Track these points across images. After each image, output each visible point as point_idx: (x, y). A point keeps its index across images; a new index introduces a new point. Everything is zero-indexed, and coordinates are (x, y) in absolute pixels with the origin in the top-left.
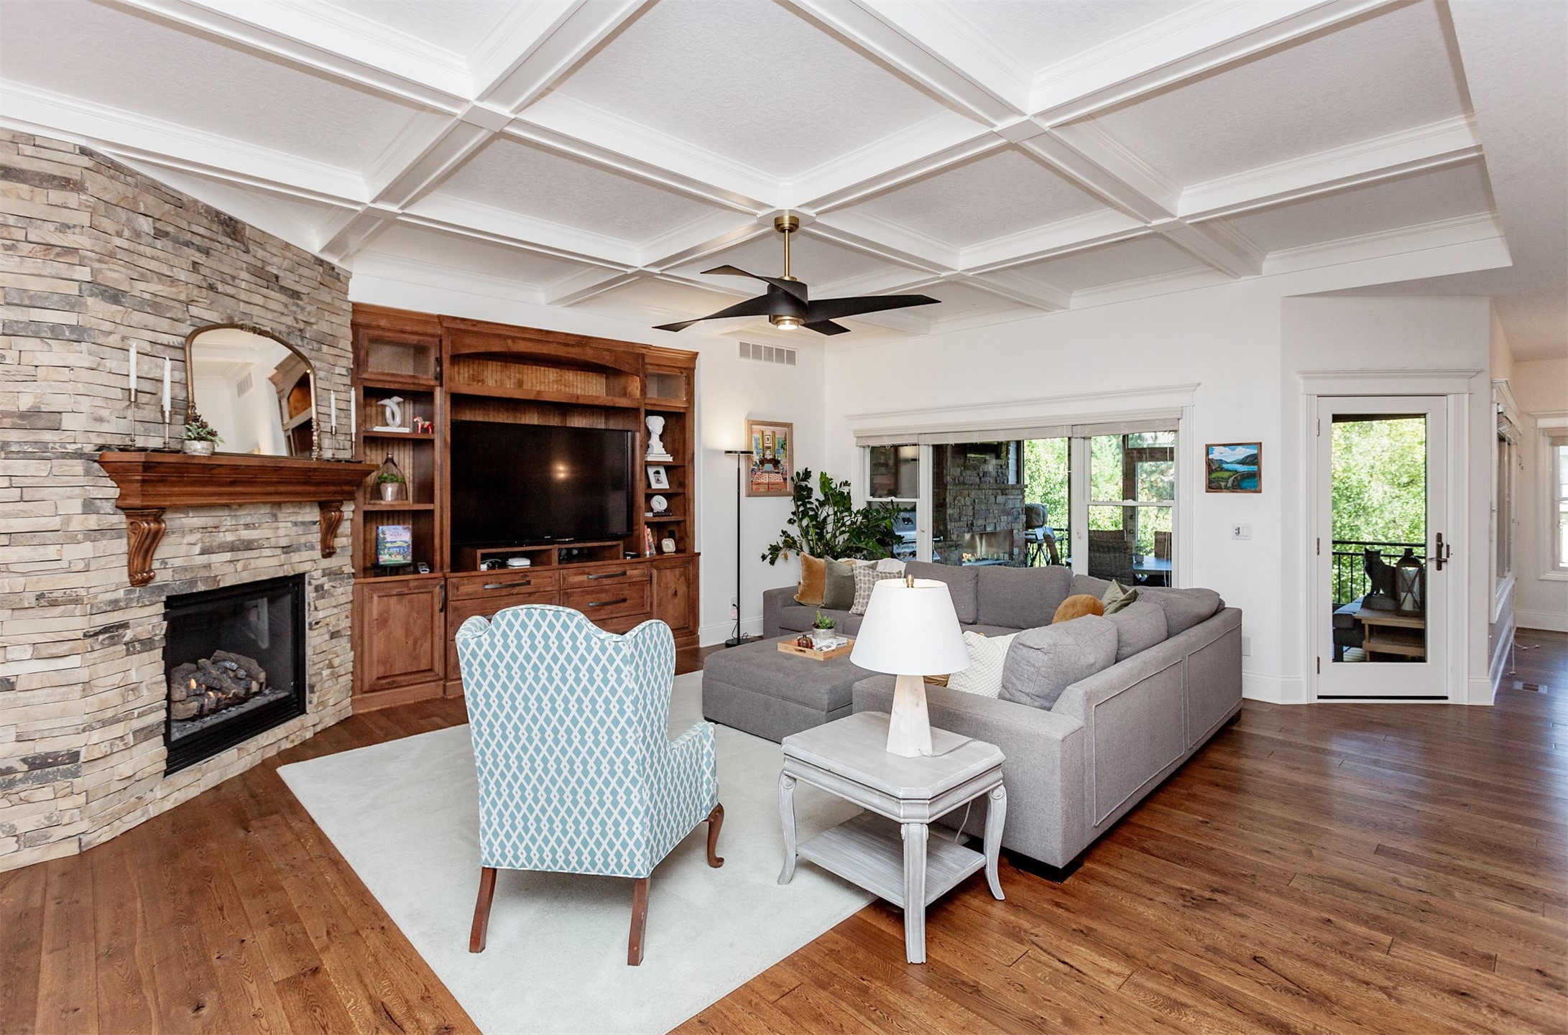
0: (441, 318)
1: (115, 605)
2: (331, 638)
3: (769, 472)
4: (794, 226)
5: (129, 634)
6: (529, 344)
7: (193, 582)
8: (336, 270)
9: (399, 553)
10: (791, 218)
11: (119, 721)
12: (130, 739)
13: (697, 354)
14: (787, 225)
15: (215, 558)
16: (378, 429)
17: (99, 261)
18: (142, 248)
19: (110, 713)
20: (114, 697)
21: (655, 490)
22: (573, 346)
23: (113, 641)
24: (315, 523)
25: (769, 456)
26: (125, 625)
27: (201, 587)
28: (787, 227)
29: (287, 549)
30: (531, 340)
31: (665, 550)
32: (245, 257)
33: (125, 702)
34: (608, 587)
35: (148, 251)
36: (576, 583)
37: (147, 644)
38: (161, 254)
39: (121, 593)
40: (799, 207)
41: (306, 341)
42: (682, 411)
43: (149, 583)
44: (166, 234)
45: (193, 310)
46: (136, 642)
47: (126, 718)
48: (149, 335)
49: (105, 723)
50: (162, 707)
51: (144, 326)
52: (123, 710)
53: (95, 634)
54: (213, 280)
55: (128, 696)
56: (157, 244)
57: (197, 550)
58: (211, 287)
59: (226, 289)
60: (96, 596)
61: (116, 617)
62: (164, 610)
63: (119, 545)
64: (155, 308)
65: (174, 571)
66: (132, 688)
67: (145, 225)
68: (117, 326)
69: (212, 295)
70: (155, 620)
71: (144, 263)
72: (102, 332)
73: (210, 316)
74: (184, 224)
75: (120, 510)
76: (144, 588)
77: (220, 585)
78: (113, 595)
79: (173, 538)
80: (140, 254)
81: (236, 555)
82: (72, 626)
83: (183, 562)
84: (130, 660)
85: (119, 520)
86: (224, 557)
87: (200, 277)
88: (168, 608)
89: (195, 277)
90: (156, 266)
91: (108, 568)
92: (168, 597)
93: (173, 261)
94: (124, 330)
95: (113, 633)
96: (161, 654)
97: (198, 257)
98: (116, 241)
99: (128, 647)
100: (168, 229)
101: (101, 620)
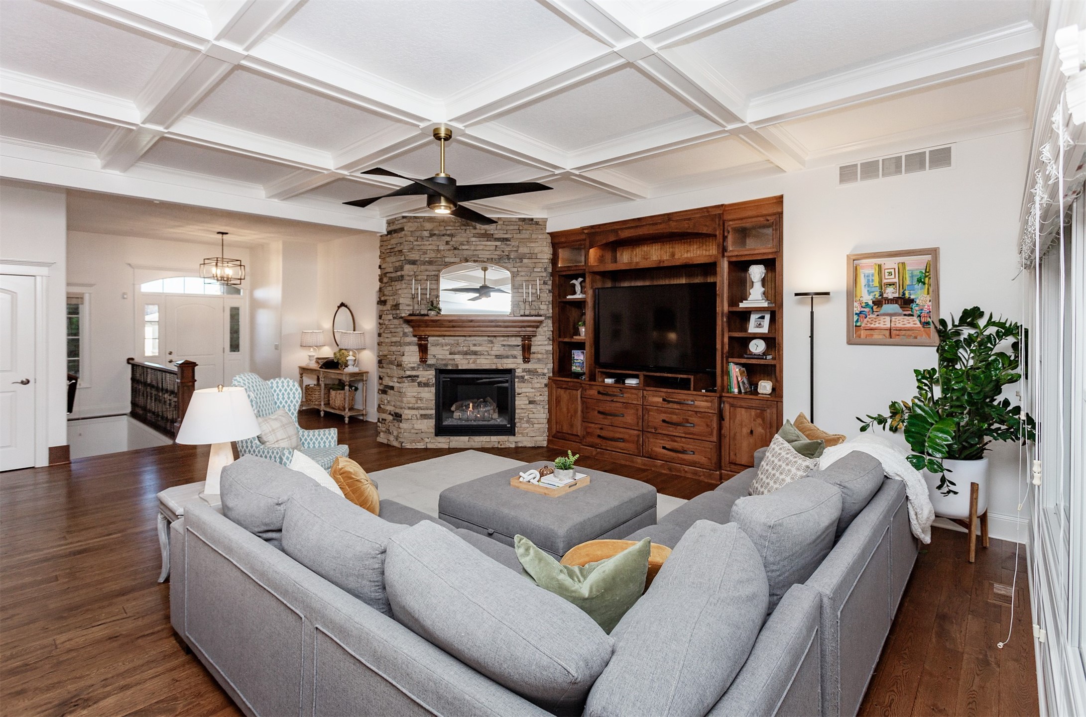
0: (583, 229)
1: (413, 369)
2: (529, 403)
3: (891, 315)
4: (448, 137)
5: (419, 380)
6: (632, 230)
7: (446, 365)
8: (534, 220)
9: (579, 366)
10: (447, 130)
11: (414, 409)
12: (418, 416)
13: (781, 197)
14: (443, 134)
15: (456, 357)
16: (569, 297)
17: (409, 252)
18: (425, 243)
19: (411, 405)
20: (413, 400)
21: (750, 333)
22: (660, 223)
23: (413, 381)
24: (518, 346)
25: (890, 293)
26: (417, 376)
27: (450, 368)
28: (442, 137)
29: (497, 357)
30: (632, 227)
31: (760, 390)
32: (475, 231)
33: (417, 403)
34: (677, 411)
35: (427, 243)
36: (653, 402)
37: (426, 385)
38: (432, 242)
39: (416, 365)
40: (450, 121)
41: (511, 261)
42: (770, 257)
43: (427, 363)
44: (435, 234)
45: (447, 260)
46: (424, 383)
47: (417, 409)
48: (427, 273)
49: (409, 408)
50: (432, 409)
51: (426, 271)
52: (416, 405)
53: (406, 377)
54: (457, 245)
55: (419, 402)
56: (430, 239)
57: (448, 353)
58: (455, 249)
59: (464, 247)
60: (407, 364)
61: (414, 373)
62: (434, 373)
63: (416, 348)
64: (430, 263)
65: (437, 359)
66: (421, 399)
67: (426, 234)
68: (415, 272)
69: (456, 252)
70: (431, 377)
71: (425, 247)
72: (409, 276)
73: (452, 260)
74: (442, 228)
75: (415, 336)
76: (426, 364)
77: (460, 368)
78: (413, 365)
79: (438, 347)
80: (424, 245)
81: (468, 357)
82: (402, 373)
83: (440, 357)
84: (420, 389)
85: (415, 339)
86: (461, 357)
87: (450, 246)
88: (436, 373)
89: (448, 247)
90: (430, 247)
91: (411, 356)
92: (436, 369)
93: (438, 243)
94: (417, 273)
95: (413, 378)
96: (433, 389)
97: (448, 239)
98: (415, 243)
99: (420, 384)
100: (435, 232)
101: (408, 373)
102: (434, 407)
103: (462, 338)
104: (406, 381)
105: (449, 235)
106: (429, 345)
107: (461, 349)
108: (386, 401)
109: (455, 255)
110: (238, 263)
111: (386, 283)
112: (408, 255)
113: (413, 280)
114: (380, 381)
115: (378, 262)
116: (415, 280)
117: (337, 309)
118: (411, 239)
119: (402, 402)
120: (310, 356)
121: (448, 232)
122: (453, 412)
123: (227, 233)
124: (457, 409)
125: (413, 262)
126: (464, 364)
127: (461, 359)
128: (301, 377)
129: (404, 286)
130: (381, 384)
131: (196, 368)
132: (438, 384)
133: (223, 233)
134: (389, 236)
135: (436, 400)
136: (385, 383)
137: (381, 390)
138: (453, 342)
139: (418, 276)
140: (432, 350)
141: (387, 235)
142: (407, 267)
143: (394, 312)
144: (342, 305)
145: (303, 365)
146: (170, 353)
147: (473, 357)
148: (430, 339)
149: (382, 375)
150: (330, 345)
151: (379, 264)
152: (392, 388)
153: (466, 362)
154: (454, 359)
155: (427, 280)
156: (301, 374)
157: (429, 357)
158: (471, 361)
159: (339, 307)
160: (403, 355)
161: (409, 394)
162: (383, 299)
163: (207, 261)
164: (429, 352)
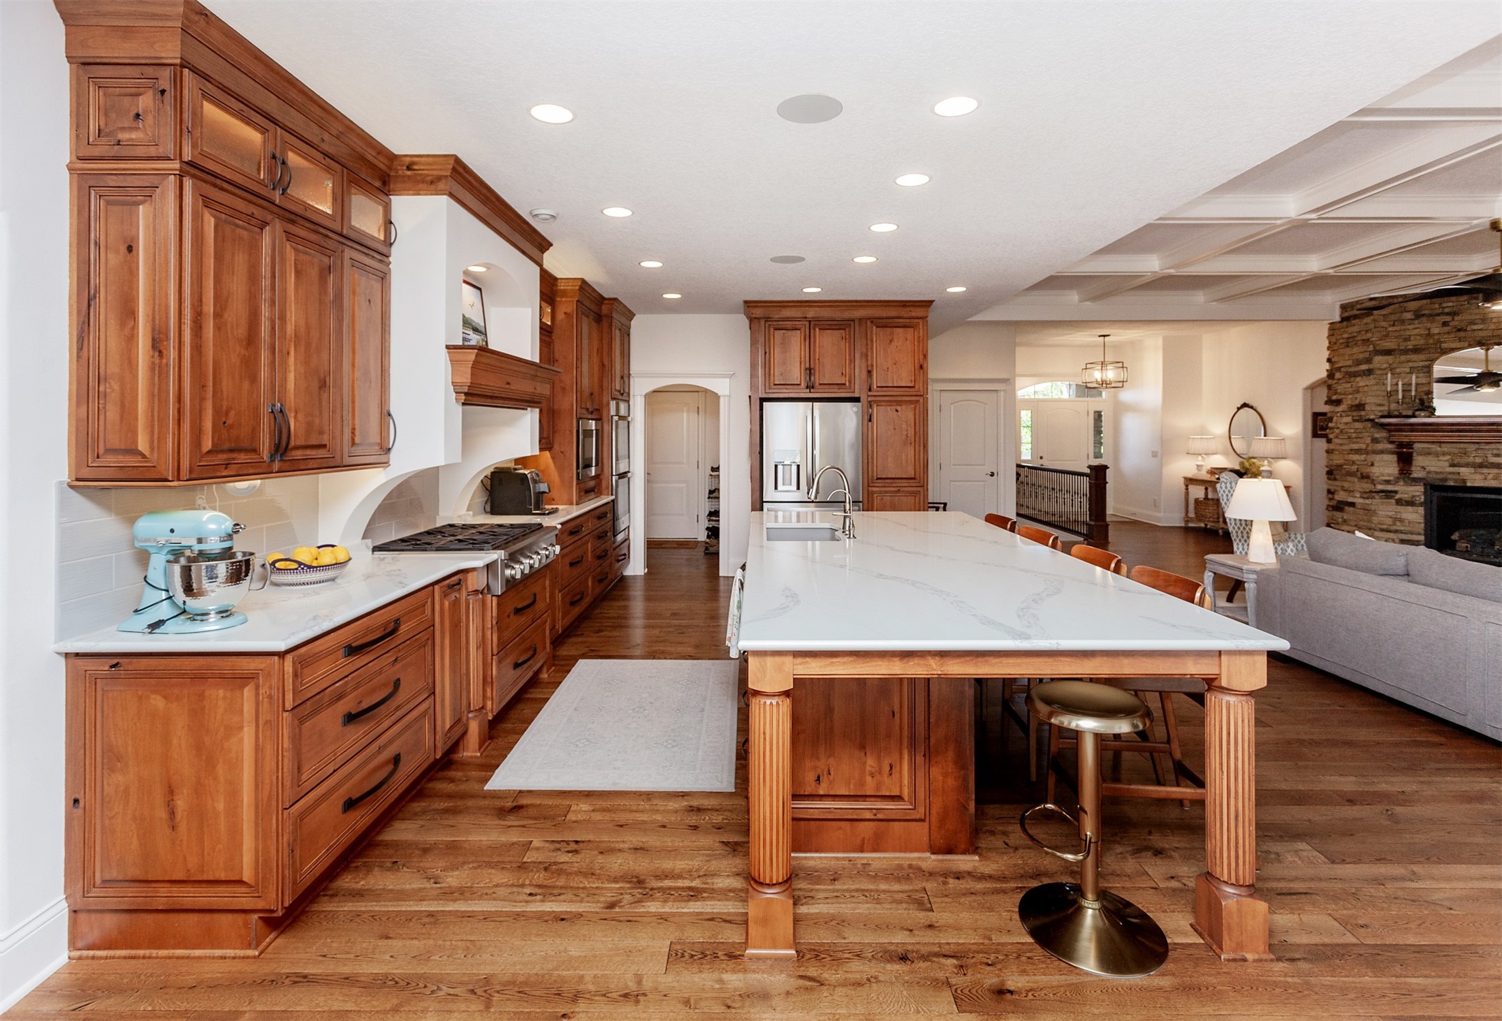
1: (1388, 482)
5: (1398, 496)
7: (1444, 479)
11: (1390, 532)
15: (1462, 470)
17: (1381, 340)
19: (1385, 527)
20: (1389, 521)
23: (1388, 497)
26: (1396, 492)
27: (1451, 484)
35: (1411, 326)
37: (1411, 503)
38: (1419, 325)
43: (1411, 476)
44: (1423, 315)
45: (1444, 346)
46: (1406, 501)
47: (1396, 531)
48: (1411, 364)
49: (1382, 530)
50: (1420, 534)
51: (1408, 361)
52: (1394, 528)
53: (1376, 492)
54: (1463, 325)
55: (1398, 523)
56: (1416, 322)
57: (1447, 464)
58: (1459, 330)
59: (1475, 327)
60: (1378, 477)
61: (1390, 488)
62: (1423, 490)
63: (1394, 458)
64: (1416, 350)
65: (1429, 472)
66: (1401, 520)
67: (1409, 316)
68: (1390, 365)
69: (1462, 334)
70: (1418, 494)
71: (1408, 333)
72: (1380, 369)
73: (1453, 345)
74: (1437, 306)
75: (1392, 442)
76: (1408, 477)
77: (1469, 484)
78: (1387, 478)
79: (1430, 457)
80: (1405, 330)
81: (1485, 471)
82: (1368, 487)
83: (1432, 469)
84: (1399, 508)
85: (1390, 446)
86: (1472, 470)
87: (1449, 328)
88: (1425, 489)
89: (1446, 329)
90: (1416, 331)
91: (1386, 467)
92: (1425, 484)
93: (1429, 325)
94: (1395, 365)
95: (1388, 494)
96: (1421, 510)
97: (1448, 318)
98: (1390, 329)
99: (1399, 502)
100: (1424, 312)
101: (1380, 487)
102: (1423, 532)
103: (1472, 446)
104: (1377, 497)
105: (1448, 314)
106: (1415, 454)
107: (1471, 459)
108: (1340, 520)
109: (1460, 338)
110: (1120, 365)
111: (1339, 379)
112: (1379, 345)
113: (1389, 375)
114: (1330, 496)
115: (1326, 354)
116: (1392, 374)
117: (1236, 410)
118: (1384, 324)
119: (1369, 521)
120: (1198, 466)
121: (1447, 310)
122: (1455, 542)
123: (1109, 335)
124: (1461, 538)
125: (1388, 352)
126: (1475, 479)
127: (1471, 473)
128: (1187, 489)
129: (1373, 382)
130: (1330, 499)
131: (1107, 470)
132: (1427, 504)
133: (1104, 336)
134: (1345, 323)
135: (1426, 523)
136: (1337, 497)
137: (1332, 507)
138: (1456, 451)
139: (1395, 368)
140: (1419, 461)
141: (1340, 322)
142: (1378, 360)
143: (1355, 414)
144: (1245, 405)
145: (1190, 475)
146: (1041, 458)
147: (1495, 471)
148: (1416, 446)
149: (1332, 489)
150: (1225, 454)
151: (1327, 356)
152: (1352, 505)
153: (1478, 477)
154: (1459, 473)
155: (1411, 373)
156: (1187, 486)
157: (1413, 468)
158: (1490, 477)
159: (1239, 409)
160: (1372, 465)
161: (1380, 513)
162: (1334, 398)
163: (1089, 366)
164: (1414, 463)
